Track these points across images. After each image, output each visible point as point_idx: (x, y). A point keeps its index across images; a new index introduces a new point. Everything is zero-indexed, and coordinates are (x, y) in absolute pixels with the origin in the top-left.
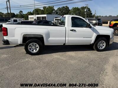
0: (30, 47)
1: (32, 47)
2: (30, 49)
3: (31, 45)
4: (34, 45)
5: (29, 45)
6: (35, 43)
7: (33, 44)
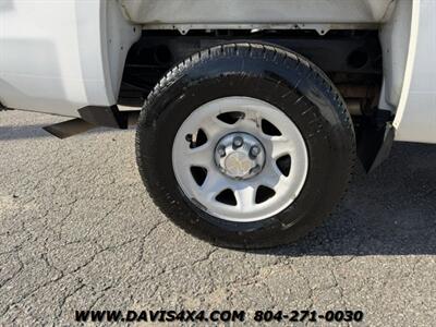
0: (201, 157)
1: (219, 147)
2: (199, 174)
3: (215, 130)
4: (245, 124)
5: (190, 126)
6: (256, 109)
7: (229, 117)
